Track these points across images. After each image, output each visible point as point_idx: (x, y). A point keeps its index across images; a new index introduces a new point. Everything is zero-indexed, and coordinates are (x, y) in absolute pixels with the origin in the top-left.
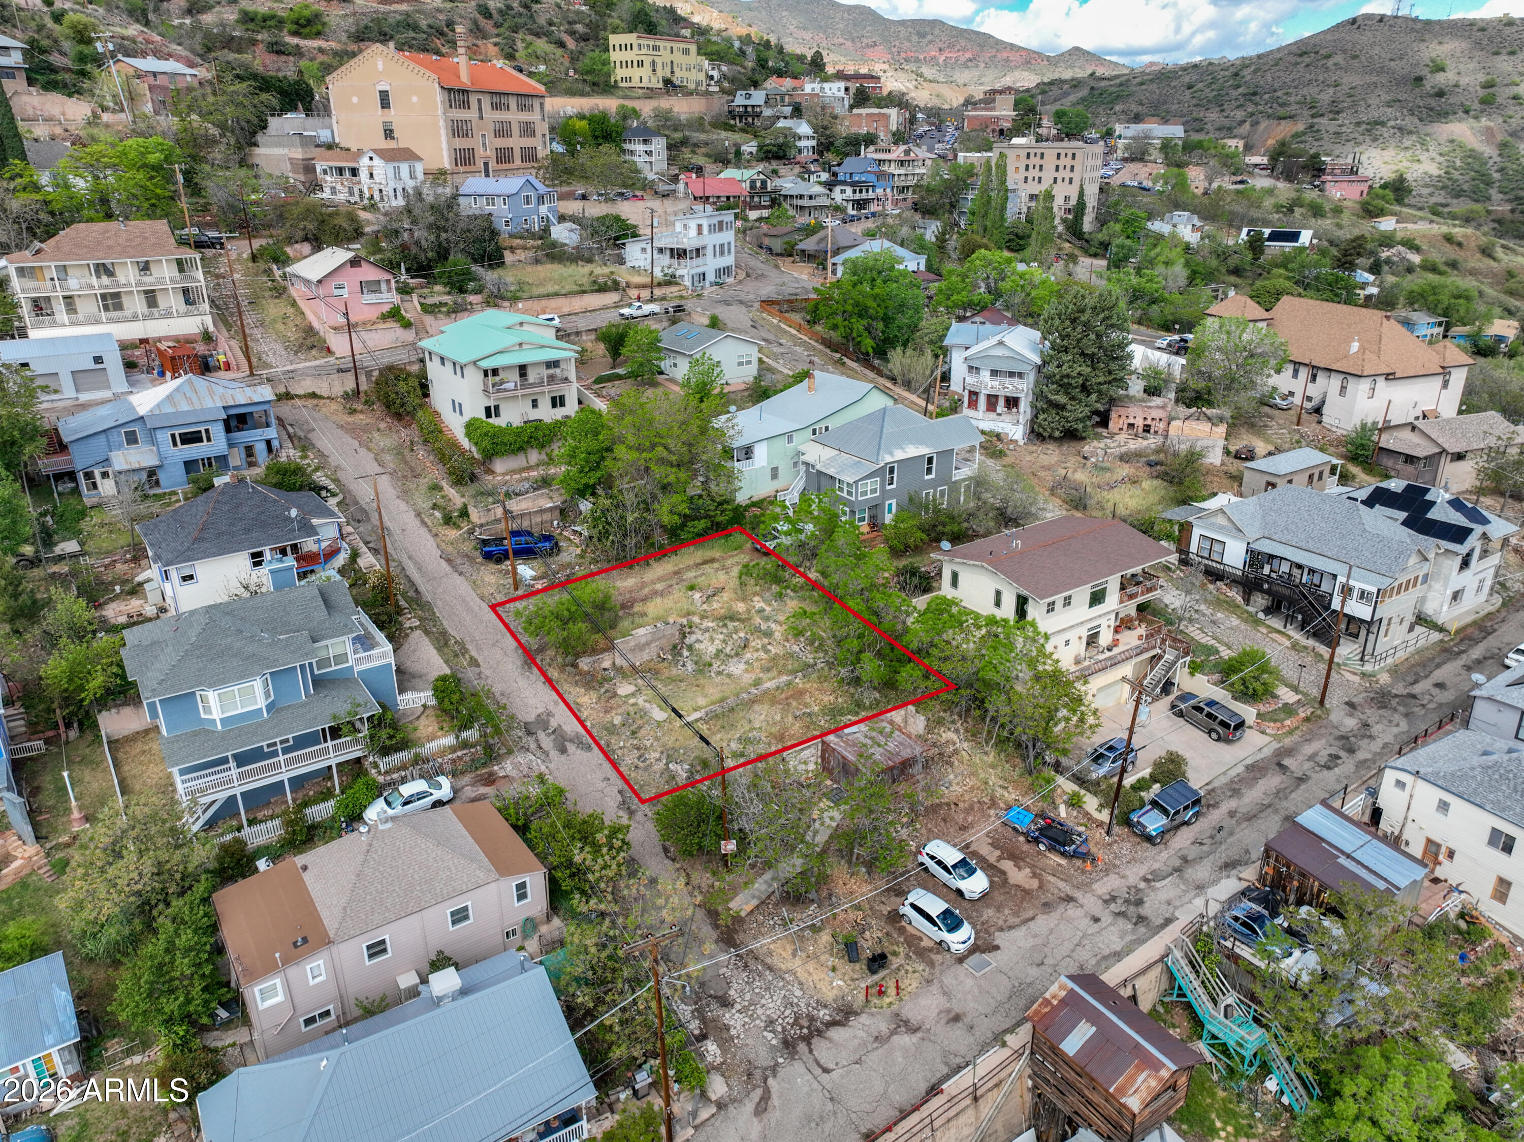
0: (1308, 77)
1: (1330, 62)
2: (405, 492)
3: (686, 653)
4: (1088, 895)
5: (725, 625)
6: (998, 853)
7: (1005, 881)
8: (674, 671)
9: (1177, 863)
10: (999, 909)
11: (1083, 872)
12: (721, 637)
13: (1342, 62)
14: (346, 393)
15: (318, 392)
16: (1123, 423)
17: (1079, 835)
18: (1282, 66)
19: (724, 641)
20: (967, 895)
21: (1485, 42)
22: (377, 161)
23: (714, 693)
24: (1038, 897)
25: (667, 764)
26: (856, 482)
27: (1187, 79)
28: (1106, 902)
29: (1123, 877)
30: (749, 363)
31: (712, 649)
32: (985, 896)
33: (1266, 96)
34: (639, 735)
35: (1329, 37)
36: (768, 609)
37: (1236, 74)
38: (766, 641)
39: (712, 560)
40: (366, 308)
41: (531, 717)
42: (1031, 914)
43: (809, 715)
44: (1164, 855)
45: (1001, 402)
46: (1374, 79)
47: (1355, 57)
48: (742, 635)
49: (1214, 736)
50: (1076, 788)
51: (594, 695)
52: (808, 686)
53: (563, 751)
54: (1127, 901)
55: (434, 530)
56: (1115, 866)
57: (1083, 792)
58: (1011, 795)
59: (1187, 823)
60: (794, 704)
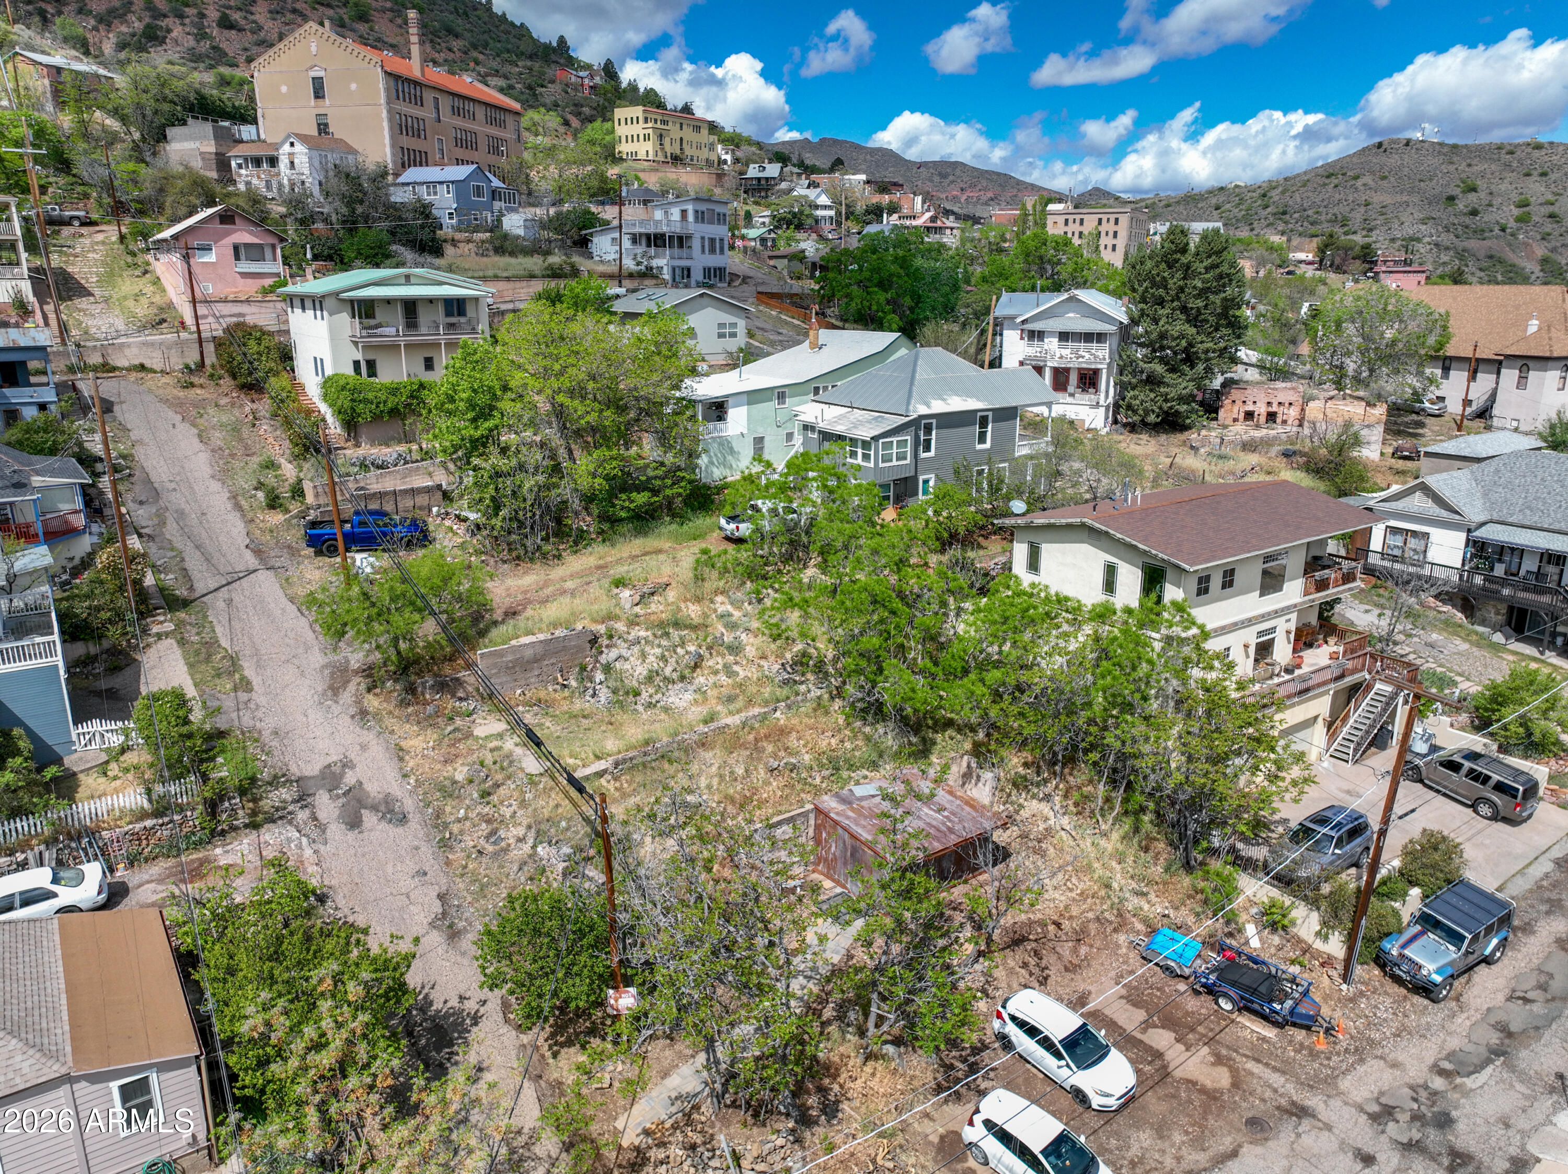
0: (1337, 196)
1: (1359, 183)
2: (225, 471)
3: (599, 676)
4: (1336, 1103)
5: (667, 634)
6: (1141, 1015)
7: (1164, 1073)
8: (578, 705)
9: (1494, 1038)
10: (1161, 1131)
11: (1314, 1055)
12: (658, 651)
13: (1371, 183)
14: (187, 367)
15: (148, 364)
16: (1238, 410)
17: (1293, 980)
18: (1310, 186)
19: (663, 658)
20: (1096, 1102)
21: (1515, 164)
22: (299, 148)
23: (634, 733)
24: (1235, 1107)
25: (534, 847)
26: (875, 438)
27: (1214, 201)
28: (1374, 1118)
29: (1395, 1065)
30: (734, 335)
31: (641, 671)
32: (1129, 1100)
33: (1296, 215)
34: (494, 798)
35: (1355, 160)
36: (737, 614)
37: (1264, 195)
38: (730, 659)
39: (660, 551)
40: (241, 281)
41: (312, 769)
42: (1227, 1143)
43: (793, 768)
44: (1462, 1022)
45: (1073, 378)
46: (1405, 198)
47: (1384, 178)
48: (692, 648)
49: (1485, 810)
50: (1275, 893)
51: (432, 736)
52: (795, 721)
53: (354, 823)
54: (1416, 1117)
55: (250, 515)
56: (1372, 1042)
57: (1287, 900)
58: (1155, 906)
59: (1487, 961)
60: (770, 748)
